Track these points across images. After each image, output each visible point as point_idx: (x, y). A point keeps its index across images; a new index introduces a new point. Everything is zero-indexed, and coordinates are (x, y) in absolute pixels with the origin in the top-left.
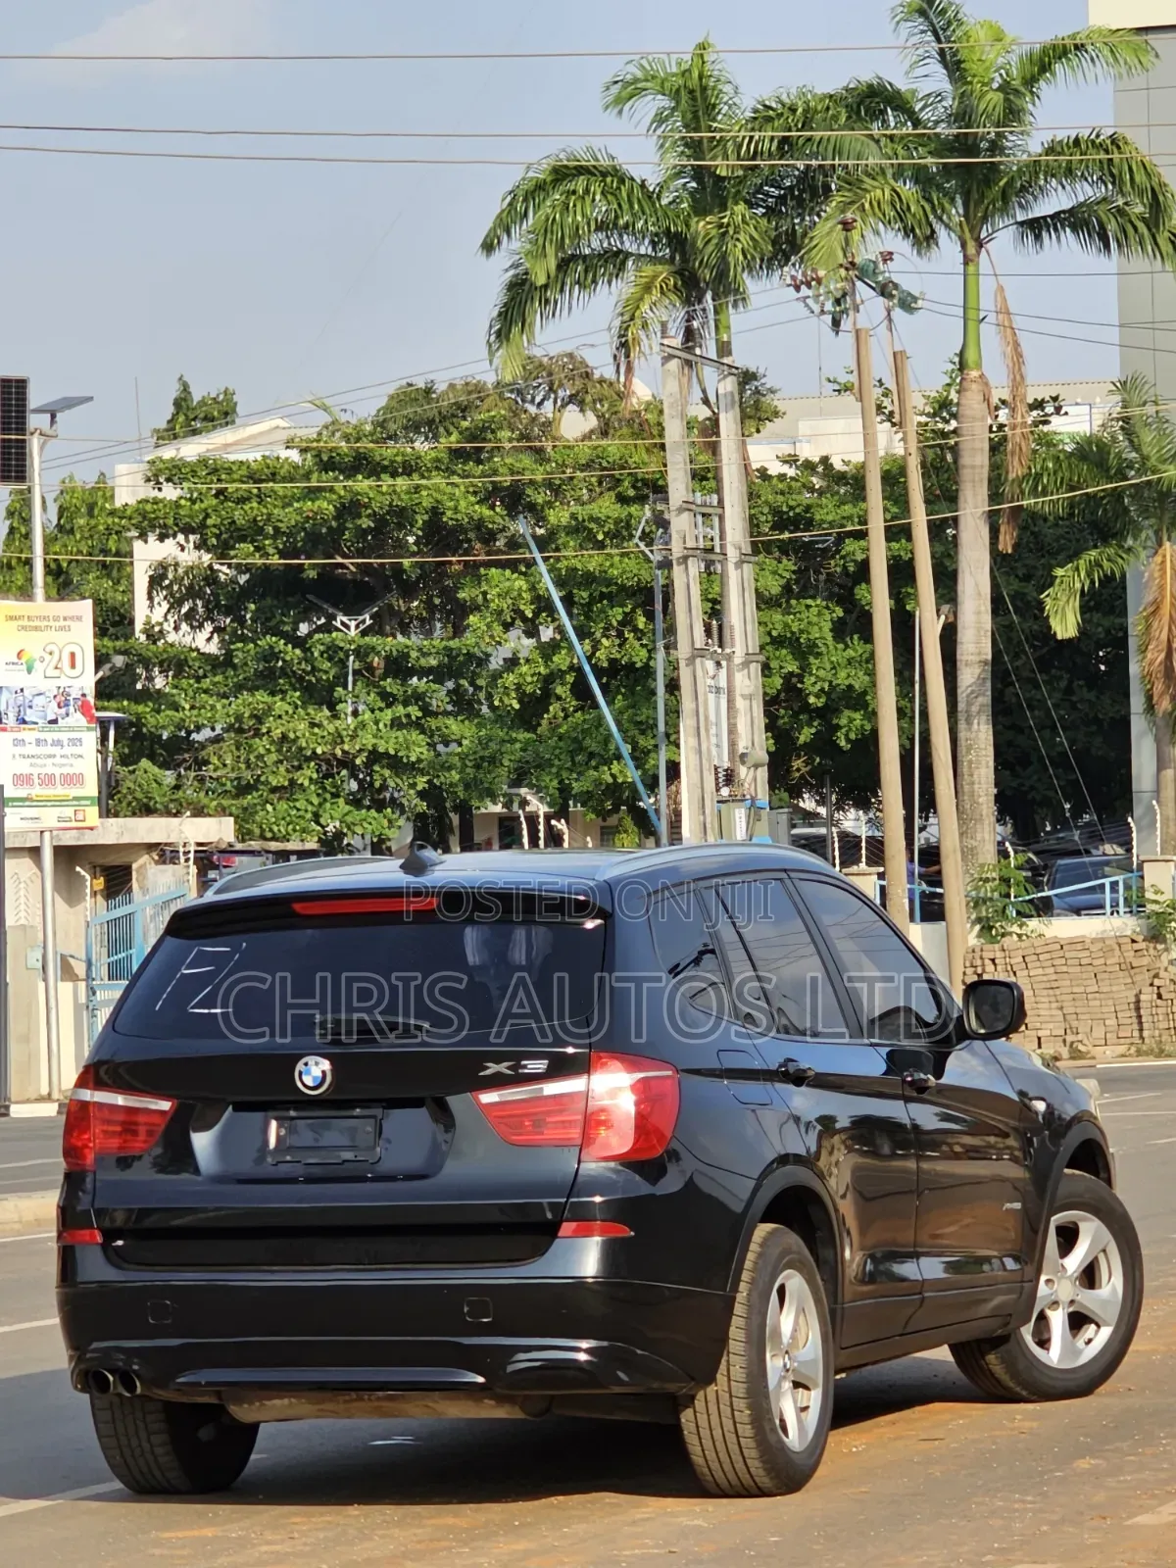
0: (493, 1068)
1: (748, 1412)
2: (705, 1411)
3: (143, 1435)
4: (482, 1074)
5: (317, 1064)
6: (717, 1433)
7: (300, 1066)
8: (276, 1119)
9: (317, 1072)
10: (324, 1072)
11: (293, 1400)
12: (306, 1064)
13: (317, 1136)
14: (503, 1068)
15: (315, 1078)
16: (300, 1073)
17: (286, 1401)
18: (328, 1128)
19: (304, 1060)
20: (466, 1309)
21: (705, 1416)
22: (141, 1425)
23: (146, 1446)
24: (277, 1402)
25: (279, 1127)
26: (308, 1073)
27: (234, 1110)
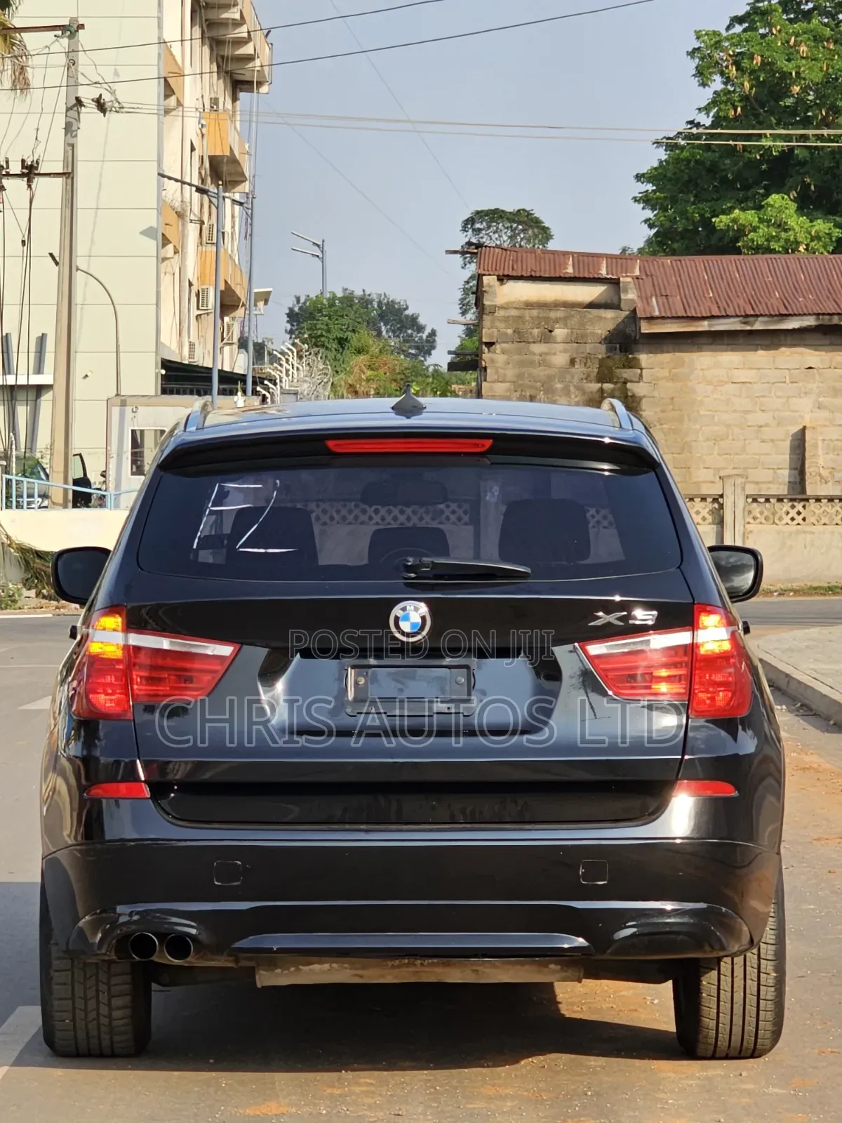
0: (603, 618)
1: (775, 975)
2: (729, 974)
3: (103, 998)
4: (592, 624)
5: (416, 609)
6: (739, 996)
7: (397, 611)
8: (353, 667)
9: (415, 618)
10: (423, 618)
11: (334, 965)
12: (404, 609)
13: (400, 686)
14: (612, 618)
15: (413, 625)
16: (397, 619)
17: (326, 966)
18: (413, 678)
19: (402, 605)
20: (581, 871)
21: (729, 980)
22: (103, 987)
23: (104, 1010)
24: (316, 967)
25: (357, 676)
26: (407, 618)
27: (302, 656)
